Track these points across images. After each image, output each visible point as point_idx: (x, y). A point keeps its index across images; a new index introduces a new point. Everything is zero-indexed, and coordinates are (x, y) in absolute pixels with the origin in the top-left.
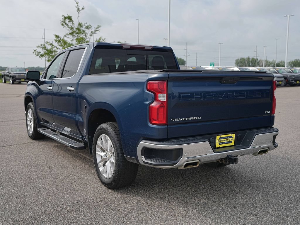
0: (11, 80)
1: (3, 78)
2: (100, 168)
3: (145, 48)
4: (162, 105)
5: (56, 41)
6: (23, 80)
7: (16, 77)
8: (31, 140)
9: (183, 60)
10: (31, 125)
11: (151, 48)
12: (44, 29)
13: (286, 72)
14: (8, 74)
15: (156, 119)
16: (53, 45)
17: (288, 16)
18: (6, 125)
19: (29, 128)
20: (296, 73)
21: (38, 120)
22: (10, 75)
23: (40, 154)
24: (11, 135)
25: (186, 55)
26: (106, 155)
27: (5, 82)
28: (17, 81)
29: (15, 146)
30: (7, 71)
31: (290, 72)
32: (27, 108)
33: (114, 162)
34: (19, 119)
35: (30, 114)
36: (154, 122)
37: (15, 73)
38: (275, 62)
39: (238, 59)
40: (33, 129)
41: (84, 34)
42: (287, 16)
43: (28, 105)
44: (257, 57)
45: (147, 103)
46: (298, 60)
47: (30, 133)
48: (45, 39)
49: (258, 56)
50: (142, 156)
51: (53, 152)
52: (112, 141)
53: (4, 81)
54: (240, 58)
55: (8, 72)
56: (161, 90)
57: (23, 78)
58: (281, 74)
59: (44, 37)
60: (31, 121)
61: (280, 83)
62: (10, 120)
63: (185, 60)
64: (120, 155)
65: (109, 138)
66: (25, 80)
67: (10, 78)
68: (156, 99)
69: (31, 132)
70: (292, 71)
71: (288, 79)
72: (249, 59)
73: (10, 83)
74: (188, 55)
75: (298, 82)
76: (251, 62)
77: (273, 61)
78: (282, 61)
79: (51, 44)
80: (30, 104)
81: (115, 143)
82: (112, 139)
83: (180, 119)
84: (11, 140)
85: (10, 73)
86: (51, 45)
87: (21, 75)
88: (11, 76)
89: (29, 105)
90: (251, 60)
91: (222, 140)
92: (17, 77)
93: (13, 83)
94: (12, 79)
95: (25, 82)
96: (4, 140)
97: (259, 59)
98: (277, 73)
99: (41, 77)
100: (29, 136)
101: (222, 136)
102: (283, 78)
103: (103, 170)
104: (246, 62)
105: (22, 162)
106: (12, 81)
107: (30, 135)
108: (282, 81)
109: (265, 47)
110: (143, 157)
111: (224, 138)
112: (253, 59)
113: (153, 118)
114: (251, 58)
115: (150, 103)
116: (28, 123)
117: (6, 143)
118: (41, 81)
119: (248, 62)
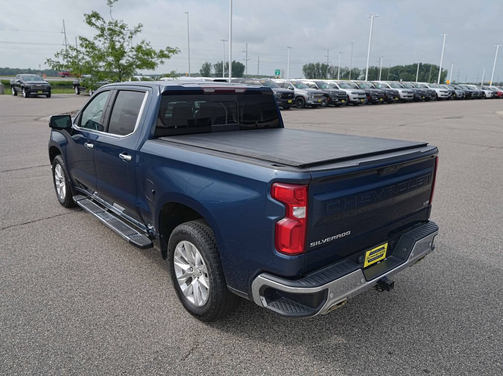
0: (23, 92)
1: (12, 89)
2: (181, 286)
3: (235, 90)
4: (299, 224)
5: (82, 45)
6: (41, 92)
7: (30, 88)
8: (64, 208)
9: (242, 64)
10: (62, 187)
11: (244, 90)
12: (63, 20)
13: (368, 87)
14: (18, 83)
15: (289, 246)
16: (77, 51)
17: (372, 16)
18: (24, 176)
19: (59, 190)
20: (379, 88)
21: (72, 182)
22: (22, 85)
23: (80, 239)
24: (32, 198)
25: (245, 59)
26: (191, 269)
27: (16, 94)
28: (32, 93)
29: (41, 221)
30: (17, 80)
31: (372, 87)
32: (54, 163)
33: (208, 288)
34: (41, 165)
35: (59, 171)
36: (284, 250)
37: (28, 82)
38: (348, 69)
39: (306, 65)
40: (66, 194)
41: (121, 36)
42: (370, 17)
43: (55, 158)
44: (328, 63)
45: (273, 218)
46: (373, 67)
47: (61, 197)
48: (65, 33)
49: (329, 61)
50: (261, 297)
51: (99, 235)
52: (204, 257)
53: (14, 93)
54: (308, 64)
55: (19, 81)
56: (297, 199)
57: (40, 90)
58: (363, 89)
59: (64, 32)
60: (61, 182)
61: (362, 100)
62: (28, 167)
63: (244, 64)
64: (219, 281)
65: (197, 250)
66: (43, 92)
67: (22, 89)
68: (288, 214)
69: (63, 197)
70: (374, 85)
71: (371, 96)
72: (318, 65)
73: (23, 96)
74: (248, 59)
75: (381, 100)
76: (321, 68)
77: (346, 68)
78: (355, 68)
79: (75, 49)
80: (58, 157)
81: (210, 262)
82: (204, 254)
83: (323, 240)
84: (33, 209)
85: (22, 83)
86: (75, 51)
87: (38, 85)
88: (23, 87)
89: (57, 160)
90: (320, 66)
91: (372, 255)
92: (32, 88)
93: (27, 97)
94: (25, 90)
95: (44, 94)
96: (22, 210)
97: (330, 65)
98: (358, 89)
99: (73, 122)
100: (61, 203)
101: (373, 250)
102: (365, 95)
103: (186, 291)
104: (316, 69)
105: (54, 259)
106: (26, 93)
107: (63, 201)
108: (364, 98)
109: (340, 53)
110: (264, 298)
111: (375, 252)
112: (323, 65)
113: (283, 243)
114: (321, 64)
115: (277, 219)
116: (57, 183)
117: (27, 216)
118: (74, 129)
119: (317, 69)
